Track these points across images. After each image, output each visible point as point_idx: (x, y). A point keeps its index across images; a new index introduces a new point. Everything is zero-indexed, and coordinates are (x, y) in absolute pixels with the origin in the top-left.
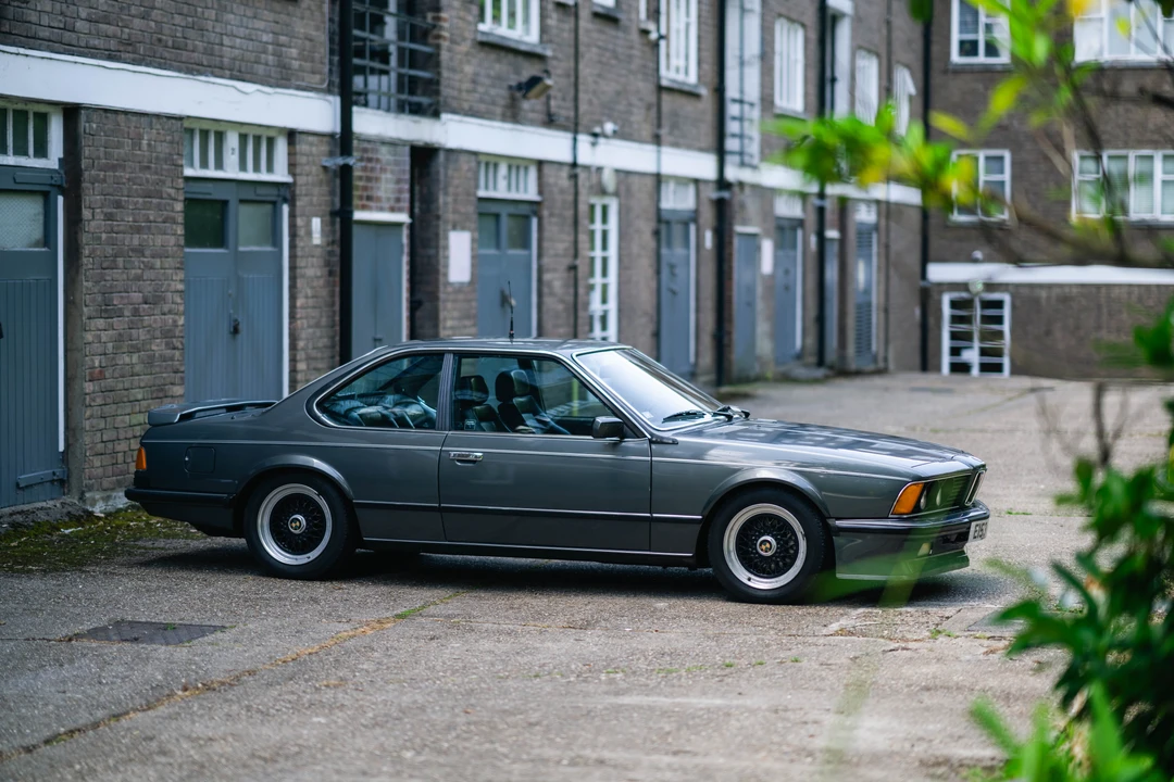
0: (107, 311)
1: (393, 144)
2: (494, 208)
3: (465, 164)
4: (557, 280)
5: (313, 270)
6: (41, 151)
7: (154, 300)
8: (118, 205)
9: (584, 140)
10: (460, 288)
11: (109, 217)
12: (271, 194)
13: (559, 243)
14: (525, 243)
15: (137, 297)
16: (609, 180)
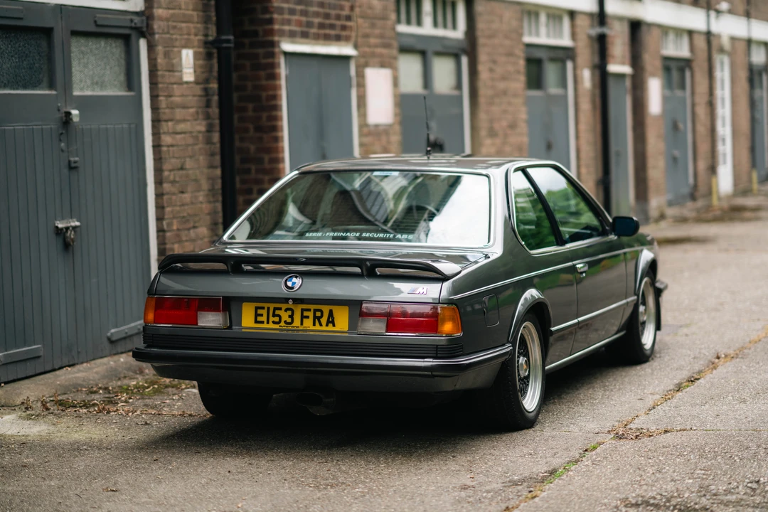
0: (492, 133)
1: (620, 19)
2: (668, 63)
3: (656, 33)
4: (702, 111)
5: (586, 105)
6: (454, 27)
7: (513, 126)
8: (494, 62)
9: (713, 14)
10: (657, 118)
11: (491, 70)
12: (561, 54)
13: (702, 87)
14: (683, 87)
15: (504, 123)
16: (726, 42)
